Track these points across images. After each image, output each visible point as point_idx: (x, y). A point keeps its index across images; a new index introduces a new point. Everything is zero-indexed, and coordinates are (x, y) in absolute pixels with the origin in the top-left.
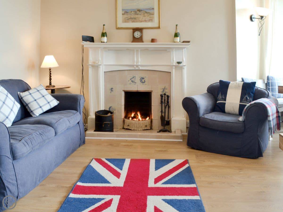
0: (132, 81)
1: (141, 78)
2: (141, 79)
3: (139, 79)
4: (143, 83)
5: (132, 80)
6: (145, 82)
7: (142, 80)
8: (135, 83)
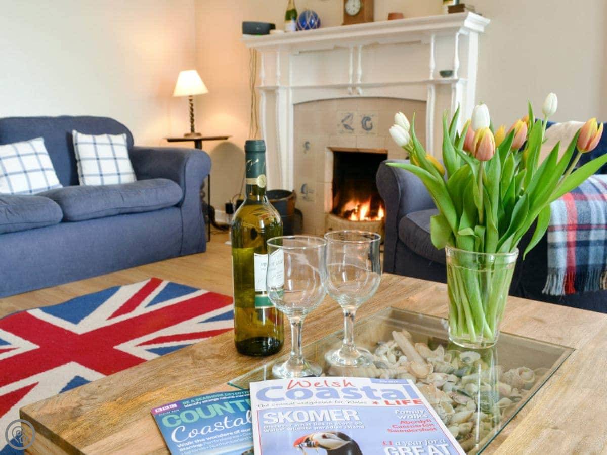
0: (346, 126)
1: (364, 118)
2: (364, 121)
3: (360, 119)
4: (367, 129)
5: (345, 123)
6: (371, 128)
7: (365, 124)
8: (351, 131)
